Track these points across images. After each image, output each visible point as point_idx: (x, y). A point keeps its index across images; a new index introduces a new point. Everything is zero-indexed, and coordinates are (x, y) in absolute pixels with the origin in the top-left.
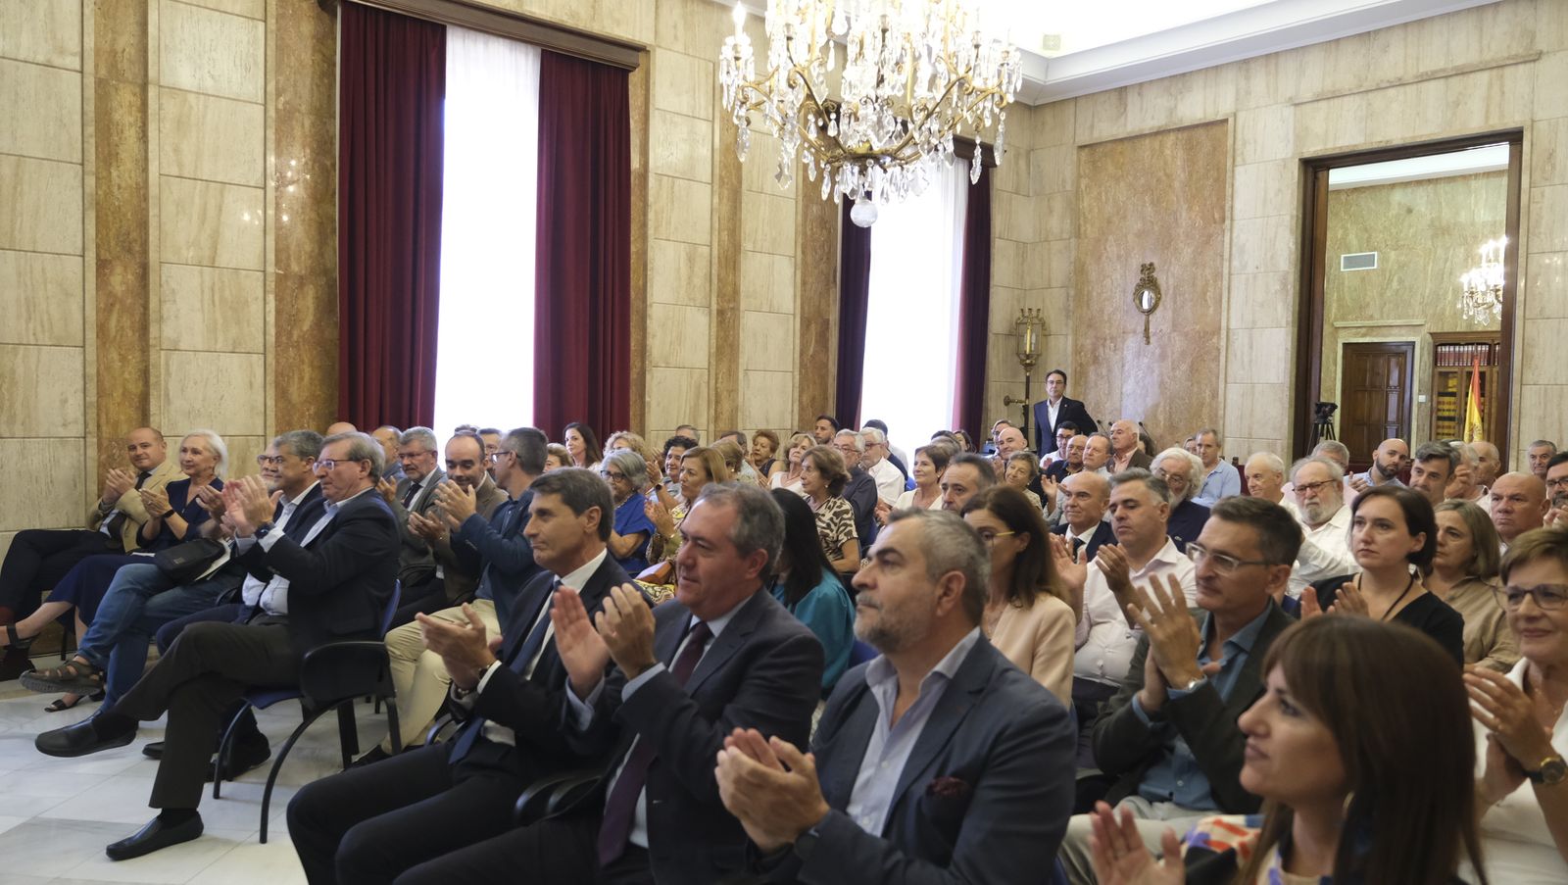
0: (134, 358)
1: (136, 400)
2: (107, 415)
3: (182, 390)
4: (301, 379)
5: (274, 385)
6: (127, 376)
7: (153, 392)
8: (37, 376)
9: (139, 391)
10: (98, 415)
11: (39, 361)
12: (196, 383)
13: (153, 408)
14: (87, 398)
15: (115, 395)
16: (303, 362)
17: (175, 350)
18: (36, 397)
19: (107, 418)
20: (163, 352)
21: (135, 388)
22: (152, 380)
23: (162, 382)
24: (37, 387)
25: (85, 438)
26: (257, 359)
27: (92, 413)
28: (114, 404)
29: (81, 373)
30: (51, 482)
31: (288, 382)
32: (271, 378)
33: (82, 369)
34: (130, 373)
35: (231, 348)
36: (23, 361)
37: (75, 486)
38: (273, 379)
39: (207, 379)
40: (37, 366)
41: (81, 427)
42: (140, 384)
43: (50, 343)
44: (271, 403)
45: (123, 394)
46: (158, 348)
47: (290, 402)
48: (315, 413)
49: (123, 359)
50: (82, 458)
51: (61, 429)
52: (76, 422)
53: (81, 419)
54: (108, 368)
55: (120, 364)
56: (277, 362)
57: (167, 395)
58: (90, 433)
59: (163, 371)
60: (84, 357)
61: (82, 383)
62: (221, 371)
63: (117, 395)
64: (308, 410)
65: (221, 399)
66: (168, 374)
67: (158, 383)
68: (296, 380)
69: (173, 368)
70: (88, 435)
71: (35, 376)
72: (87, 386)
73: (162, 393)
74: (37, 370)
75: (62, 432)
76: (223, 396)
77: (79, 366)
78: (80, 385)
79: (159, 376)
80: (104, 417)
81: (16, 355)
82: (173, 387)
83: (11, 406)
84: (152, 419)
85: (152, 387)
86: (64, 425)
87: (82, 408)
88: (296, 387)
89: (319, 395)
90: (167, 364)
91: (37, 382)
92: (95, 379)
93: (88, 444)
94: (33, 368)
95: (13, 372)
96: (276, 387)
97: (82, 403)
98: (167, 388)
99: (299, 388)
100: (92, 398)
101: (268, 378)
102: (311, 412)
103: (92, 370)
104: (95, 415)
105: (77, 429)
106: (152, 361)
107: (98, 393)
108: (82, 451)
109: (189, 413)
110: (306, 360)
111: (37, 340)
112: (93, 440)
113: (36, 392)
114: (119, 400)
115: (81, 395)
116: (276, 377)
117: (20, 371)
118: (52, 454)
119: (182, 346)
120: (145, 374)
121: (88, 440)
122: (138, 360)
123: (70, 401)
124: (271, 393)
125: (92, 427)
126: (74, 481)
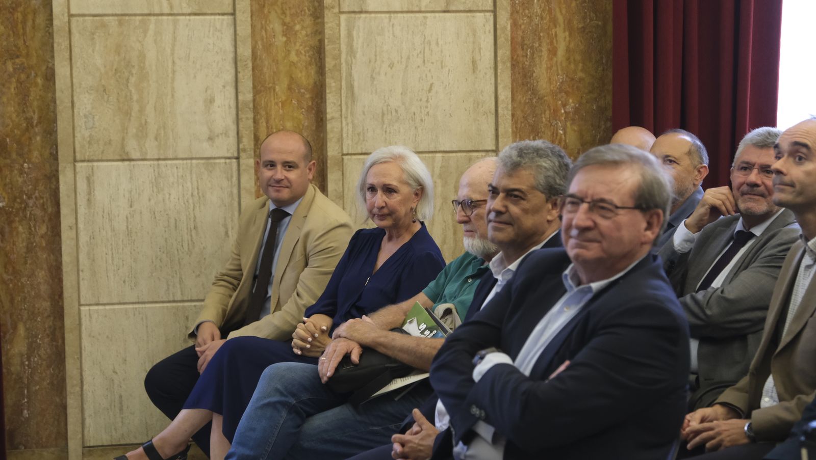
0: (303, 28)
1: (308, 96)
2: (267, 123)
3: (373, 78)
4: (553, 52)
5: (509, 64)
6: (293, 57)
7: (330, 83)
8: (174, 62)
9: (311, 81)
10: (255, 122)
11: (175, 39)
12: (391, 66)
13: (331, 110)
14: (240, 97)
15: (277, 88)
16: (554, 22)
17: (361, 12)
18: (173, 96)
19: (268, 127)
20: (343, 17)
21: (305, 77)
22: (329, 63)
23: (344, 66)
24: (173, 80)
25: (238, 158)
26: (483, 21)
27: (247, 117)
28: (277, 104)
29: (231, 56)
30: (195, 228)
31: (532, 58)
32: (505, 52)
33: (232, 49)
34: (298, 53)
35: (442, 5)
36: (155, 41)
37: (227, 233)
38: (508, 53)
39: (408, 58)
40: (173, 45)
41: (232, 140)
42: (313, 70)
43: (189, 11)
44: (505, 95)
45: (289, 88)
46: (336, 10)
47: (534, 92)
48: (577, 111)
49: (288, 30)
50: (235, 191)
51: (205, 145)
52: (226, 134)
53: (233, 127)
54: (268, 47)
55: (284, 39)
56: (515, 24)
57: (351, 87)
58: (244, 150)
59: (343, 47)
60: (235, 31)
61: (233, 71)
62: (429, 43)
63: (281, 88)
64: (564, 105)
65: (430, 90)
66: (351, 51)
67: (337, 67)
68: (545, 53)
69: (359, 42)
70: (242, 155)
71: (170, 64)
72: (240, 75)
73: (344, 83)
74: (172, 54)
75: (208, 150)
76: (431, 85)
77: (227, 43)
78: (229, 76)
79: (338, 57)
80: (264, 124)
81: (145, 32)
82: (359, 73)
83: (142, 110)
84: (329, 126)
85: (328, 75)
86: (211, 139)
87: (234, 112)
88: (544, 66)
89: (581, 80)
90: (350, 35)
91: (174, 72)
92: (250, 65)
93: (242, 168)
94: (169, 51)
95: (142, 56)
96: (513, 66)
97: (233, 103)
98: (350, 75)
99: (549, 68)
100: (247, 96)
101: (500, 53)
102: (569, 108)
103: (245, 51)
104: (250, 123)
105: (226, 146)
106: (328, 32)
107: (254, 87)
108: (235, 179)
109: (383, 114)
110: (560, 19)
111: (171, 7)
112: (248, 162)
113: (173, 88)
114: (284, 98)
115: (231, 90)
116: (513, 50)
117: (151, 55)
118: (195, 184)
119: (371, 5)
120: (319, 53)
121: (242, 161)
122: (309, 31)
123: (218, 102)
124: (505, 78)
125: (248, 142)
126: (225, 226)
